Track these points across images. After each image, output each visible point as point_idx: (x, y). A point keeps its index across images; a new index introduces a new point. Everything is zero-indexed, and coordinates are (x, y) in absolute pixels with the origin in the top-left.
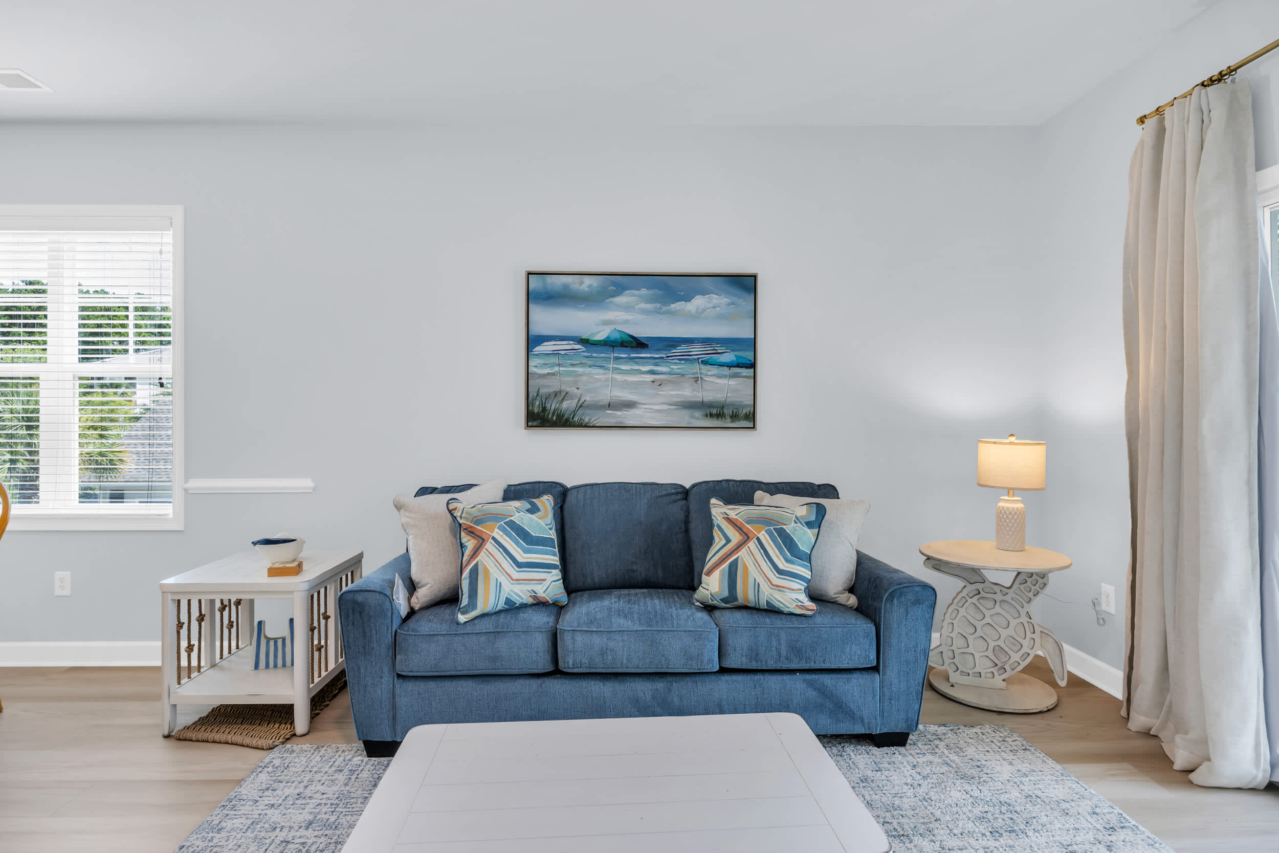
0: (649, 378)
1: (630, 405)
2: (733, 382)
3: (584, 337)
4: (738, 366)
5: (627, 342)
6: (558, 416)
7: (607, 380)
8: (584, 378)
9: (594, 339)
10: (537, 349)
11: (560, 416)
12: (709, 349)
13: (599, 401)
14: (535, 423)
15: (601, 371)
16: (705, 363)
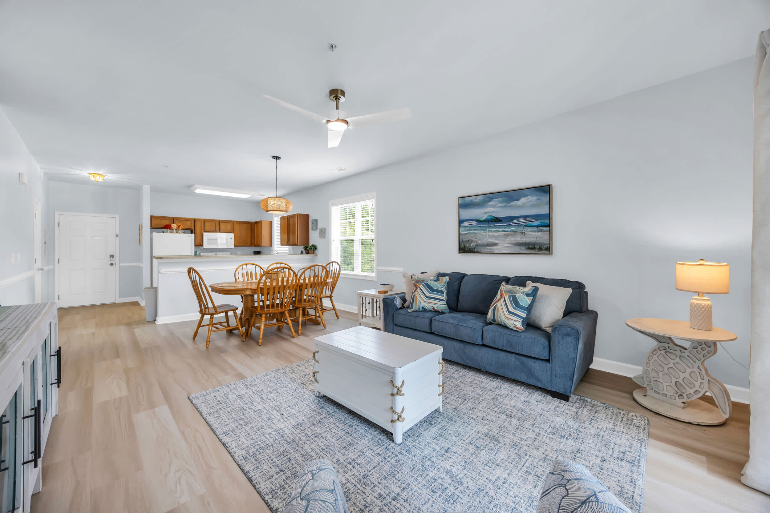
0: (502, 233)
1: (495, 244)
2: (539, 234)
3: (478, 219)
4: (541, 226)
5: (494, 220)
6: (469, 249)
7: (486, 235)
8: (478, 235)
9: (482, 219)
10: (462, 225)
11: (470, 249)
12: (528, 220)
13: (483, 243)
14: (462, 252)
15: (484, 231)
16: (526, 226)
